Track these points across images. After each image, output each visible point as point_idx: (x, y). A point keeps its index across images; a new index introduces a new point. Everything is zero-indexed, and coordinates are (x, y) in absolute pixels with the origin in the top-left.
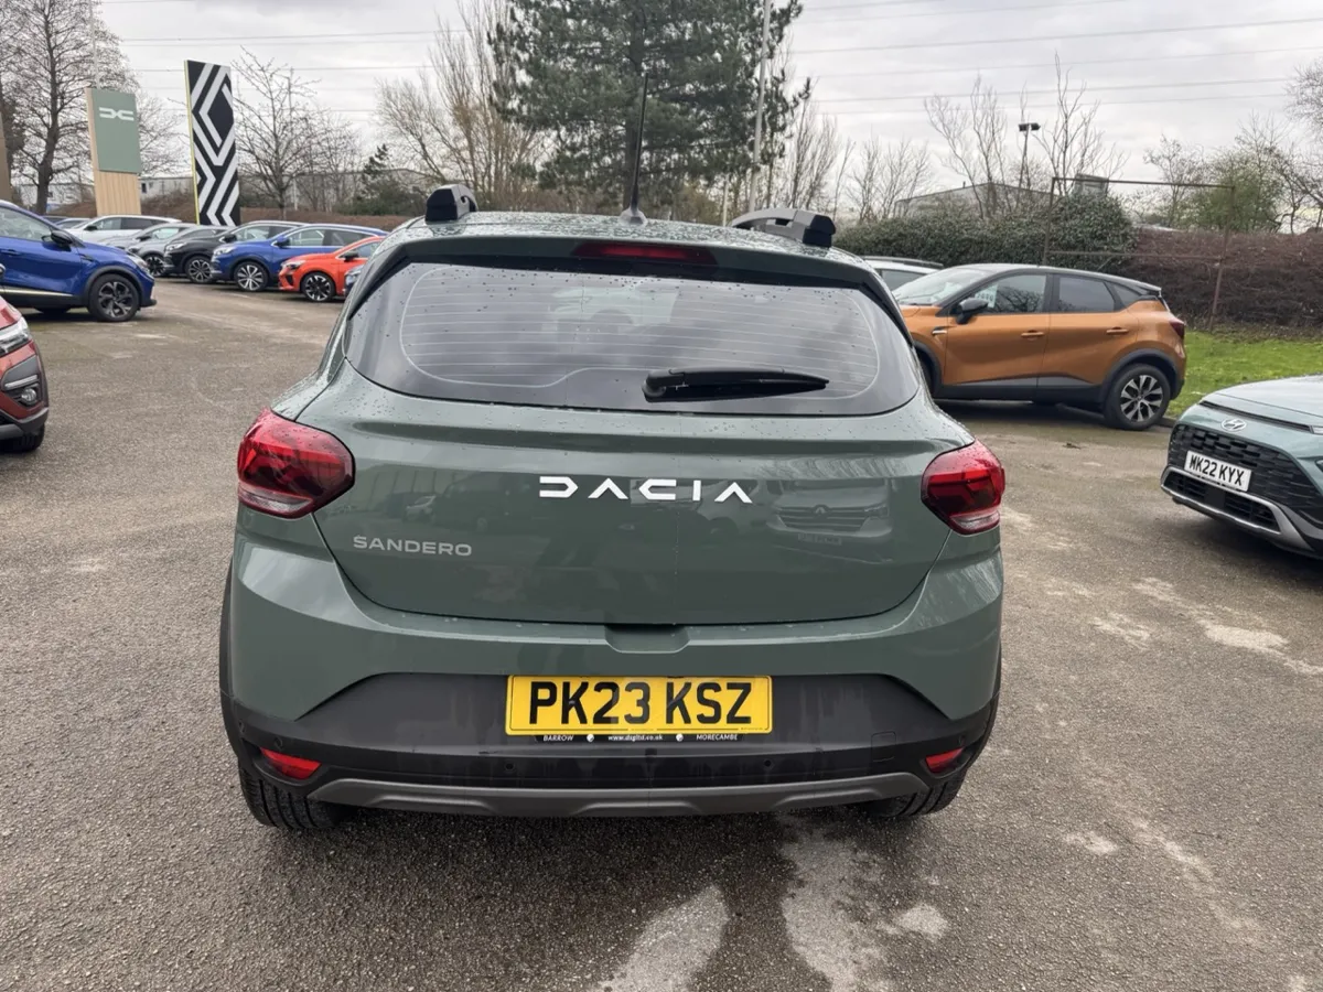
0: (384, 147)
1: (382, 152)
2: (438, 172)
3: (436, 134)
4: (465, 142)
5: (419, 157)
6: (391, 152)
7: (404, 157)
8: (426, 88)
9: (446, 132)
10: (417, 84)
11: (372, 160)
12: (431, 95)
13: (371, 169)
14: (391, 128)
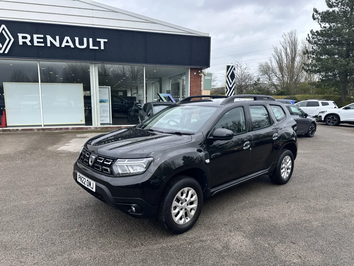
0: (259, 78)
1: (259, 80)
2: (274, 84)
3: (273, 74)
4: (281, 75)
5: (268, 80)
6: (261, 79)
7: (264, 80)
8: (271, 63)
9: (276, 73)
10: (269, 62)
11: (256, 82)
12: (272, 65)
13: (256, 84)
14: (261, 73)
